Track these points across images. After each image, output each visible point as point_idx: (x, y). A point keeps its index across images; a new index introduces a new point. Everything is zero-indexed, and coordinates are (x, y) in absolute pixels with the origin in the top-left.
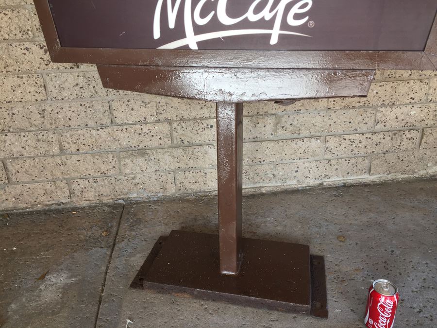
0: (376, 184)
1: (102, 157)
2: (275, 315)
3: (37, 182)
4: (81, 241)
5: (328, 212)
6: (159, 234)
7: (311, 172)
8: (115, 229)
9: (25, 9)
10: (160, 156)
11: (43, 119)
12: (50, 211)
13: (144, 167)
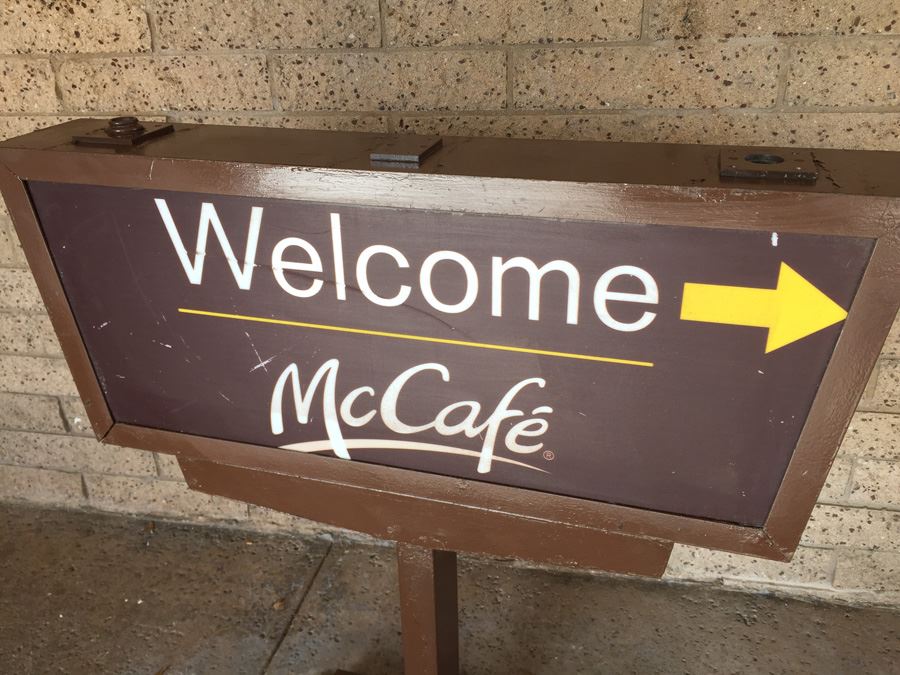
4: (237, 612)
7: (697, 555)
8: (298, 598)
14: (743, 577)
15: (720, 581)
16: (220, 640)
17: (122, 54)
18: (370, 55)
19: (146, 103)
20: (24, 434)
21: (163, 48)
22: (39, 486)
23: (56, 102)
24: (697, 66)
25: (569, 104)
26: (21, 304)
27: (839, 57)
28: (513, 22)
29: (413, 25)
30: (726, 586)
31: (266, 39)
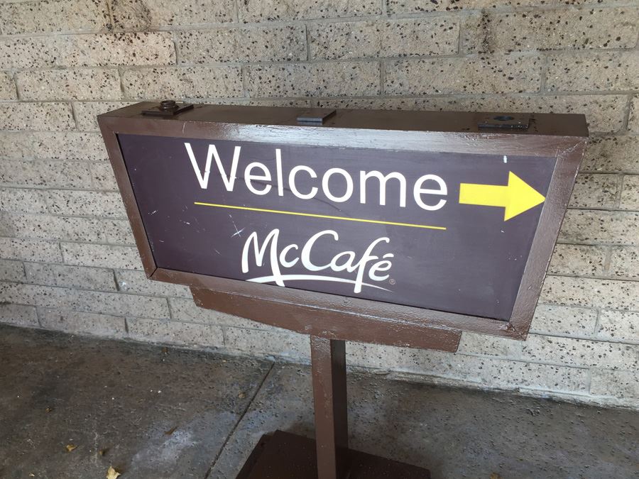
0: (599, 408)
3: (195, 323)
4: (217, 399)
5: (503, 434)
7: (502, 372)
8: (253, 392)
14: (532, 387)
15: (517, 390)
16: (207, 413)
17: (159, 66)
18: (301, 65)
19: (172, 94)
20: (92, 292)
21: (183, 62)
22: (99, 324)
23: (120, 94)
24: (493, 68)
25: (417, 92)
26: (95, 213)
27: (577, 63)
28: (383, 45)
29: (325, 48)
30: (521, 393)
31: (242, 57)
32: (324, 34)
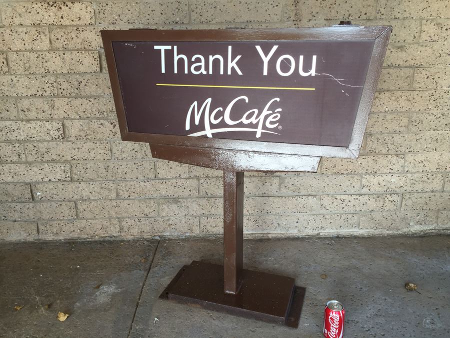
0: (365, 237)
1: (146, 202)
2: (260, 323)
3: (97, 219)
4: (126, 265)
5: (319, 256)
6: (184, 264)
7: (310, 224)
8: (151, 258)
9: (103, 98)
10: (189, 204)
11: (107, 173)
12: (104, 241)
13: (176, 212)
14: (327, 231)
15: (318, 234)
16: (121, 273)
17: (81, 26)
18: (184, 26)
19: (90, 46)
21: (100, 23)
22: (13, 232)
23: (49, 45)
26: (18, 138)
28: (237, 15)
29: (201, 15)
30: (321, 236)
31: (143, 20)
32: (200, 7)
